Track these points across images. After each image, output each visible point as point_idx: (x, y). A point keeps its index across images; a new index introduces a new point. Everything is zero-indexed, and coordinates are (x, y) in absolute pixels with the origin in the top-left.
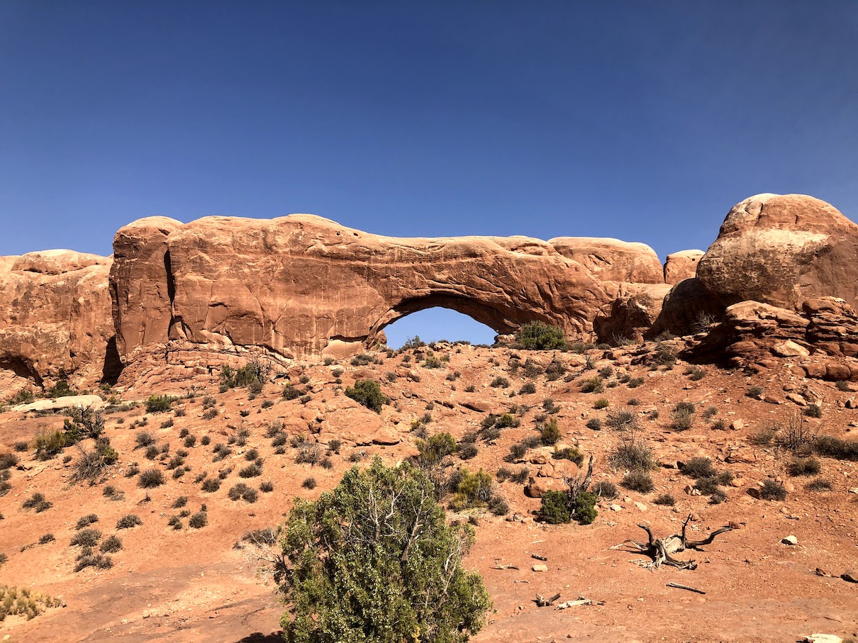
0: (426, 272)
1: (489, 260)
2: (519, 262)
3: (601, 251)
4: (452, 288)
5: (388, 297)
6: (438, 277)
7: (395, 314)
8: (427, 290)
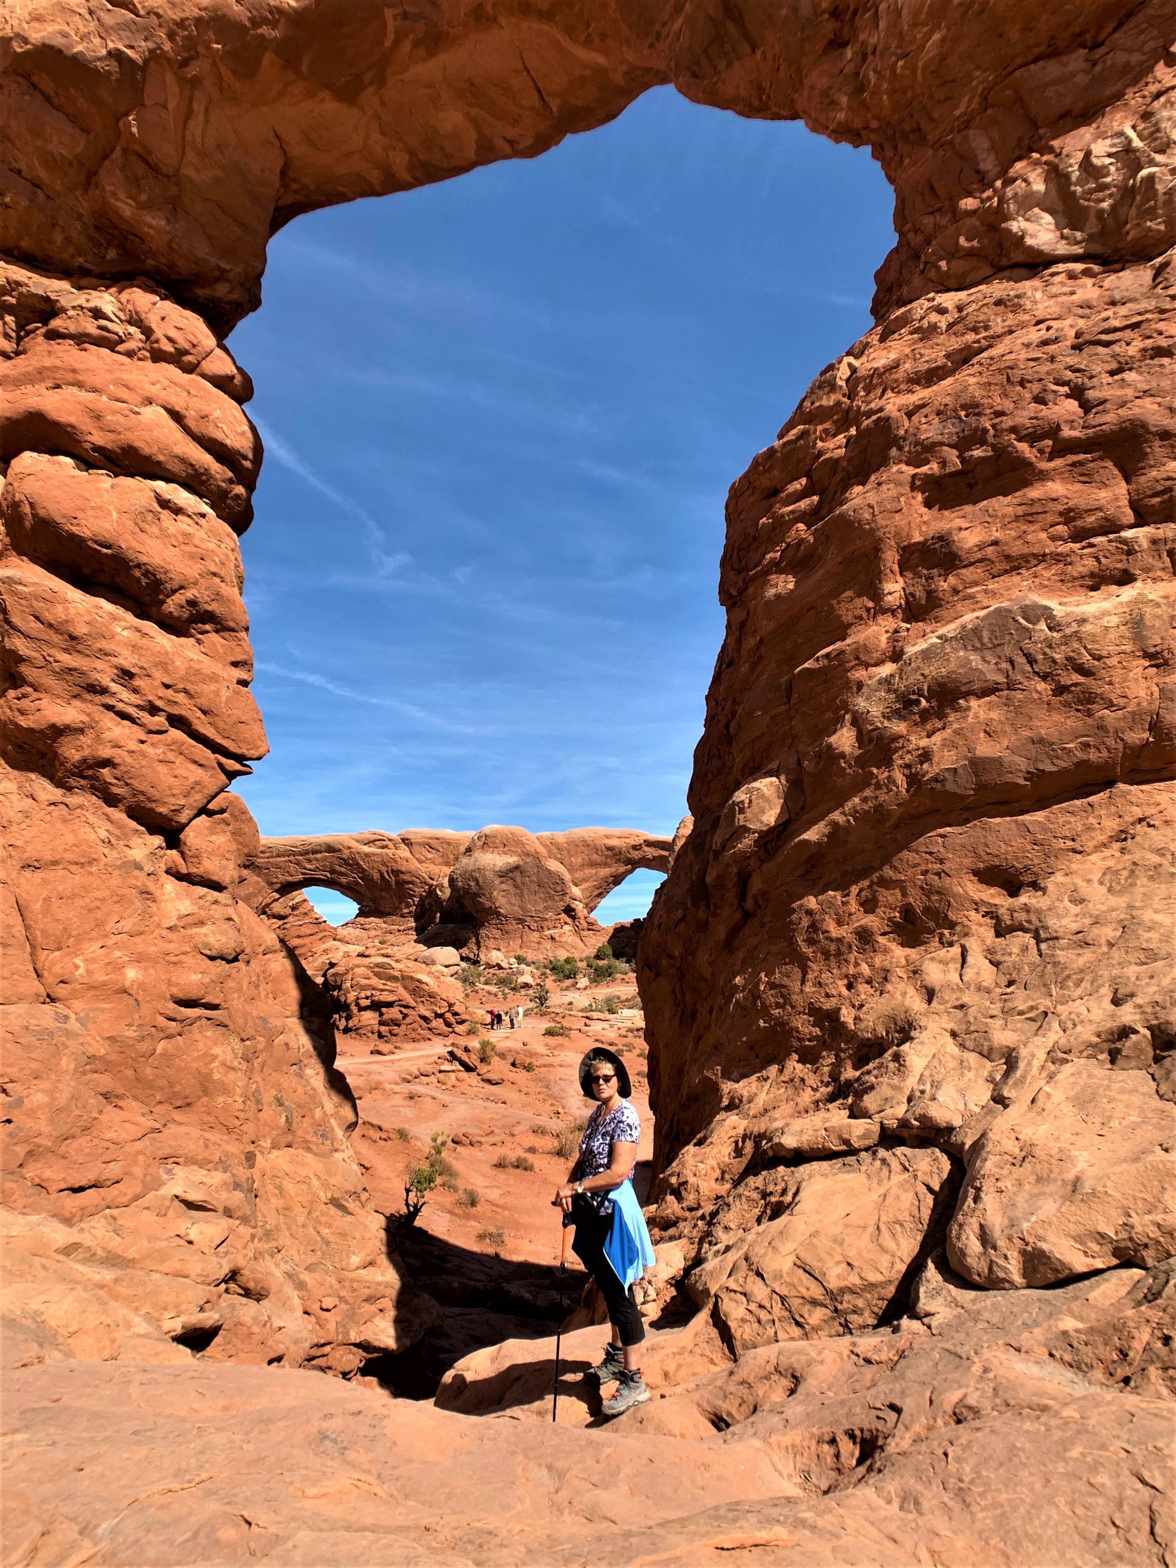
0: (298, 863)
1: (346, 854)
2: (367, 855)
3: (434, 843)
4: (319, 875)
5: (271, 884)
6: (308, 866)
7: (277, 895)
8: (301, 877)
